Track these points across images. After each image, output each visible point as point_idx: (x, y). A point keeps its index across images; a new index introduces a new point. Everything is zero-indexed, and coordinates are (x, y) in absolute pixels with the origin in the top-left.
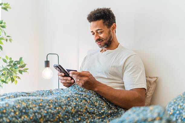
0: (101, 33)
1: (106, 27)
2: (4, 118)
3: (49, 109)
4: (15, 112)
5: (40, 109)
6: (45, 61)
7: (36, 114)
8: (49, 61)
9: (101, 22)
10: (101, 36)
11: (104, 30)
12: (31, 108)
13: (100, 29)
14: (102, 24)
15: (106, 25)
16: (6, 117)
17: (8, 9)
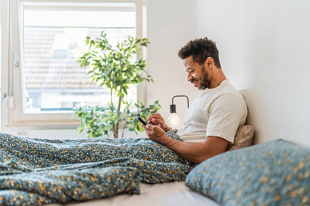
0: (193, 71)
1: (197, 64)
2: (72, 158)
3: (109, 154)
4: (80, 154)
5: (101, 153)
6: (171, 106)
7: (97, 157)
8: (175, 105)
9: (190, 58)
10: (194, 75)
11: (194, 68)
12: (93, 152)
13: (190, 67)
14: (192, 61)
15: (197, 61)
16: (73, 157)
17: (147, 44)
